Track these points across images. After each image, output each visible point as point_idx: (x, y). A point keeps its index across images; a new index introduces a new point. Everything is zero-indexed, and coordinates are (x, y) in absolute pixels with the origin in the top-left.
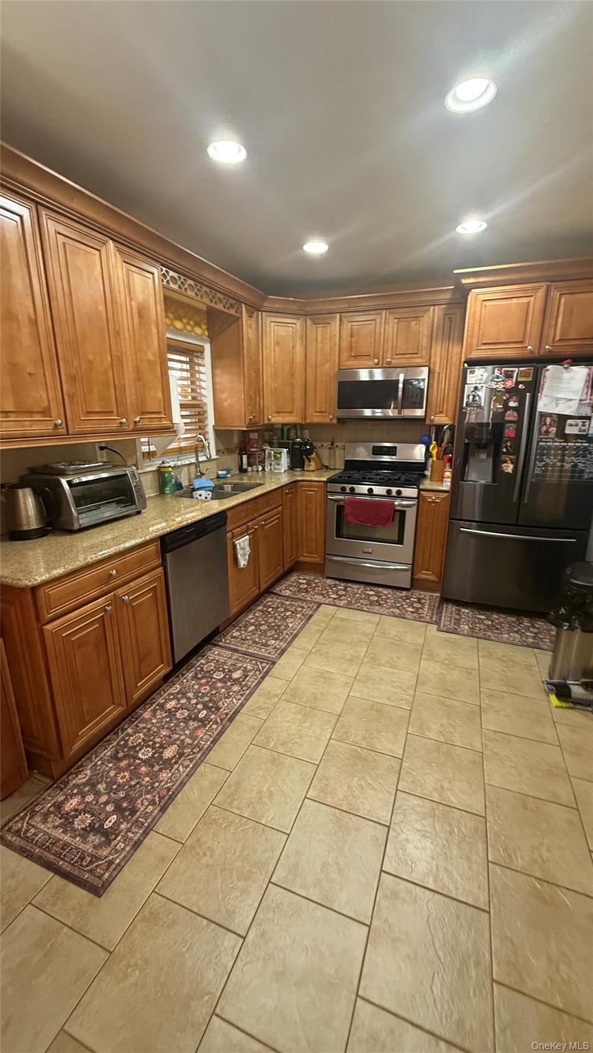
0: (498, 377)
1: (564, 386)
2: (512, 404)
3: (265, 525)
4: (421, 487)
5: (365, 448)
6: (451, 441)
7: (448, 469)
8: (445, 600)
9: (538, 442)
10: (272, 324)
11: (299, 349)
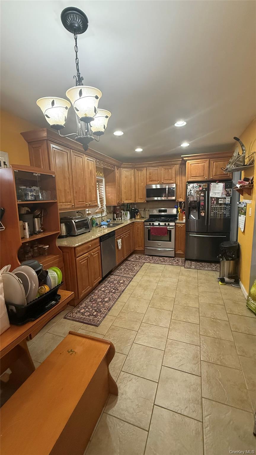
0: (197, 187)
1: (217, 189)
2: (202, 195)
3: (125, 236)
4: (176, 222)
5: (156, 210)
6: (184, 207)
7: (184, 216)
8: (186, 259)
9: (211, 206)
10: (124, 171)
11: (133, 179)
